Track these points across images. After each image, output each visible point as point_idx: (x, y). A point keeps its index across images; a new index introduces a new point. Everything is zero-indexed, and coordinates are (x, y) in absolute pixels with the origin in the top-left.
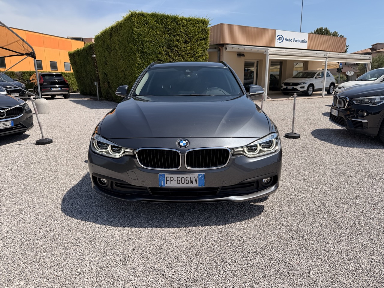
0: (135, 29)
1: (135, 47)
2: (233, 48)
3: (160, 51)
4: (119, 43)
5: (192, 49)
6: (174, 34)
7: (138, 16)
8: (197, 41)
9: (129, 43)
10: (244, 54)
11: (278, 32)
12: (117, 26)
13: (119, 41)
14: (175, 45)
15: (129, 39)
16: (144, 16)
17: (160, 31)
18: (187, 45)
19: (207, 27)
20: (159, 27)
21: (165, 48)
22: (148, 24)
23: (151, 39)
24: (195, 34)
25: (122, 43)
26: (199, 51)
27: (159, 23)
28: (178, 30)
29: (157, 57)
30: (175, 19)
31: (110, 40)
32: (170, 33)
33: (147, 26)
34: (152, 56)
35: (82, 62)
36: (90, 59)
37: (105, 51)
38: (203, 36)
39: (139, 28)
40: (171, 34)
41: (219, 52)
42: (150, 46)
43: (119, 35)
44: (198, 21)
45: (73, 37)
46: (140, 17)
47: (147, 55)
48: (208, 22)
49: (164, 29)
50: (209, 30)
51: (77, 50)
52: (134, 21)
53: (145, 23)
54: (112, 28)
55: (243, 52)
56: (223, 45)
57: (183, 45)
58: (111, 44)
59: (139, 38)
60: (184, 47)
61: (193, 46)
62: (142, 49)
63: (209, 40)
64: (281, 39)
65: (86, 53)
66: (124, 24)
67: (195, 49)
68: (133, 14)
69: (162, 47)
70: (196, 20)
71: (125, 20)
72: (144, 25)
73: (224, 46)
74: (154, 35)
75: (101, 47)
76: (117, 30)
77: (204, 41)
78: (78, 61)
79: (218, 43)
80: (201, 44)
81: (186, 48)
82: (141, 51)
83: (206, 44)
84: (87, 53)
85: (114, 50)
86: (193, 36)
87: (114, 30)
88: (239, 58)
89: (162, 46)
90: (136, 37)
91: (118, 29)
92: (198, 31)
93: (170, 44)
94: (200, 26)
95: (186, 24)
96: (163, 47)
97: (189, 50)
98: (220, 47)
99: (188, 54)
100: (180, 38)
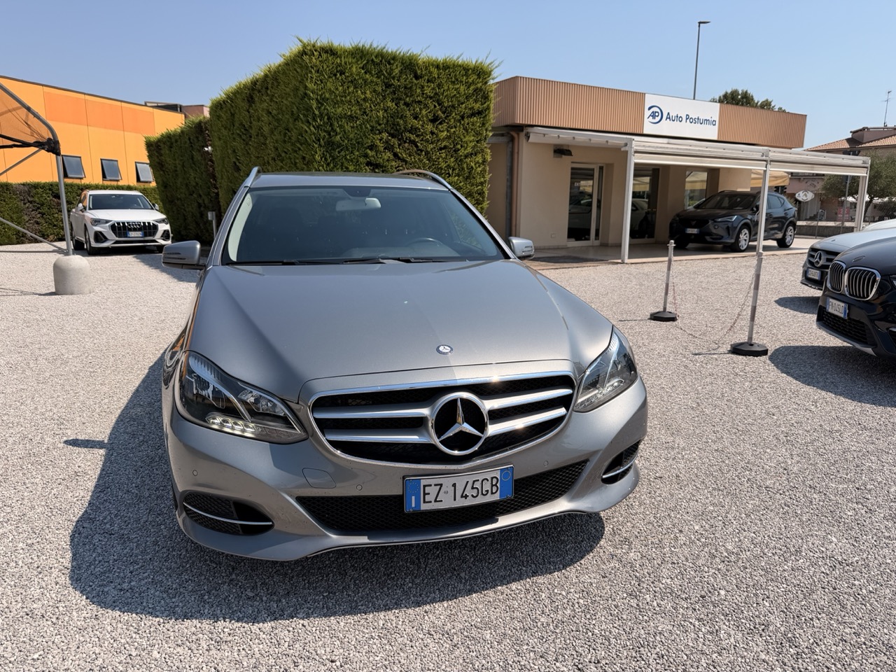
0: (310, 85)
1: (312, 129)
2: (544, 135)
3: (372, 142)
4: (271, 118)
5: (450, 136)
6: (408, 99)
7: (320, 55)
8: (463, 118)
9: (295, 120)
10: (569, 151)
11: (650, 100)
12: (266, 76)
13: (270, 113)
14: (410, 126)
15: (295, 110)
16: (334, 54)
17: (375, 91)
18: (440, 127)
19: (486, 83)
20: (372, 82)
21: (385, 135)
22: (344, 73)
23: (351, 111)
24: (459, 101)
25: (278, 120)
26: (467, 143)
27: (371, 73)
28: (418, 91)
29: (364, 156)
30: (410, 65)
31: (249, 112)
32: (397, 99)
33: (342, 79)
34: (352, 152)
35: (177, 162)
36: (197, 156)
37: (234, 139)
38: (477, 106)
39: (322, 83)
40: (401, 99)
41: (510, 145)
42: (348, 128)
43: (271, 100)
44: (466, 69)
45: (157, 103)
46: (324, 56)
47: (342, 150)
48: (490, 72)
49: (384, 88)
50: (491, 91)
51: (167, 133)
52: (309, 65)
53: (337, 72)
54: (254, 83)
55: (568, 146)
56: (520, 128)
57: (430, 127)
58: (251, 123)
59: (323, 108)
60: (432, 133)
61: (452, 130)
62: (327, 137)
63: (492, 116)
64: (658, 115)
65: (188, 142)
66: (284, 73)
67: (459, 137)
68: (309, 48)
69: (378, 132)
70: (460, 66)
71: (287, 64)
72: (335, 75)
73: (522, 131)
74: (358, 102)
75: (225, 128)
76: (267, 88)
77: (480, 118)
78: (168, 159)
79: (509, 122)
80: (473, 125)
81: (437, 136)
82: (325, 140)
83: (483, 124)
84: (191, 143)
85: (257, 135)
86: (453, 106)
87: (260, 88)
88: (559, 159)
89: (378, 130)
90: (314, 106)
91: (270, 86)
92: (465, 94)
93: (398, 124)
94: (470, 81)
95: (436, 76)
96: (380, 133)
97: (444, 140)
98: (514, 132)
99: (441, 149)
100: (421, 109)
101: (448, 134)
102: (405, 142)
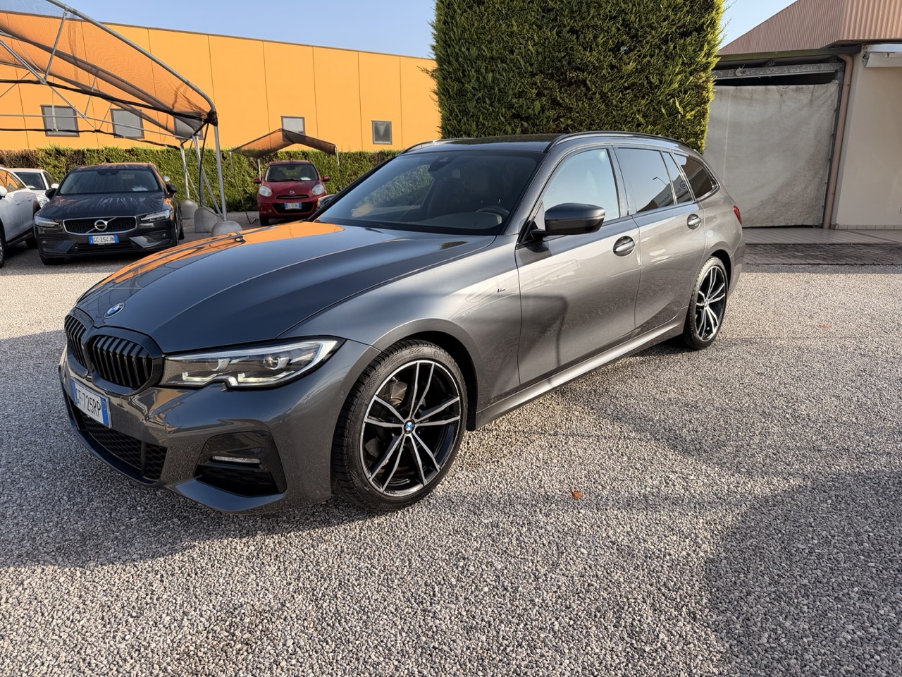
2: (888, 54)
3: (521, 87)
5: (642, 70)
6: (575, 24)
8: (665, 41)
14: (579, 61)
18: (625, 57)
21: (539, 78)
29: (509, 107)
33: (480, 12)
34: (490, 105)
40: (565, 26)
41: (840, 74)
56: (854, 48)
60: (612, 67)
61: (646, 60)
69: (528, 74)
73: (860, 51)
81: (620, 70)
86: (649, 27)
89: (532, 72)
93: (560, 60)
96: (533, 75)
97: (629, 76)
98: (844, 54)
99: (626, 88)
100: (596, 37)
101: (639, 67)
102: (570, 84)
